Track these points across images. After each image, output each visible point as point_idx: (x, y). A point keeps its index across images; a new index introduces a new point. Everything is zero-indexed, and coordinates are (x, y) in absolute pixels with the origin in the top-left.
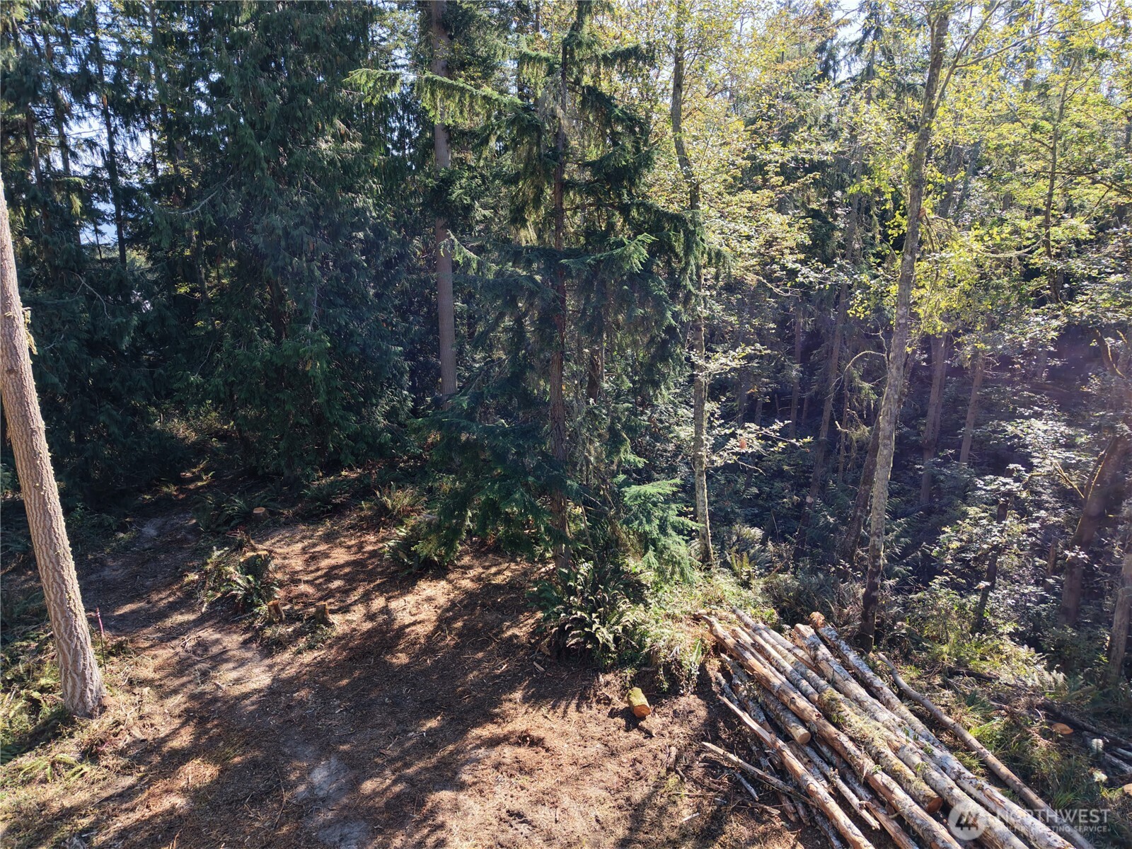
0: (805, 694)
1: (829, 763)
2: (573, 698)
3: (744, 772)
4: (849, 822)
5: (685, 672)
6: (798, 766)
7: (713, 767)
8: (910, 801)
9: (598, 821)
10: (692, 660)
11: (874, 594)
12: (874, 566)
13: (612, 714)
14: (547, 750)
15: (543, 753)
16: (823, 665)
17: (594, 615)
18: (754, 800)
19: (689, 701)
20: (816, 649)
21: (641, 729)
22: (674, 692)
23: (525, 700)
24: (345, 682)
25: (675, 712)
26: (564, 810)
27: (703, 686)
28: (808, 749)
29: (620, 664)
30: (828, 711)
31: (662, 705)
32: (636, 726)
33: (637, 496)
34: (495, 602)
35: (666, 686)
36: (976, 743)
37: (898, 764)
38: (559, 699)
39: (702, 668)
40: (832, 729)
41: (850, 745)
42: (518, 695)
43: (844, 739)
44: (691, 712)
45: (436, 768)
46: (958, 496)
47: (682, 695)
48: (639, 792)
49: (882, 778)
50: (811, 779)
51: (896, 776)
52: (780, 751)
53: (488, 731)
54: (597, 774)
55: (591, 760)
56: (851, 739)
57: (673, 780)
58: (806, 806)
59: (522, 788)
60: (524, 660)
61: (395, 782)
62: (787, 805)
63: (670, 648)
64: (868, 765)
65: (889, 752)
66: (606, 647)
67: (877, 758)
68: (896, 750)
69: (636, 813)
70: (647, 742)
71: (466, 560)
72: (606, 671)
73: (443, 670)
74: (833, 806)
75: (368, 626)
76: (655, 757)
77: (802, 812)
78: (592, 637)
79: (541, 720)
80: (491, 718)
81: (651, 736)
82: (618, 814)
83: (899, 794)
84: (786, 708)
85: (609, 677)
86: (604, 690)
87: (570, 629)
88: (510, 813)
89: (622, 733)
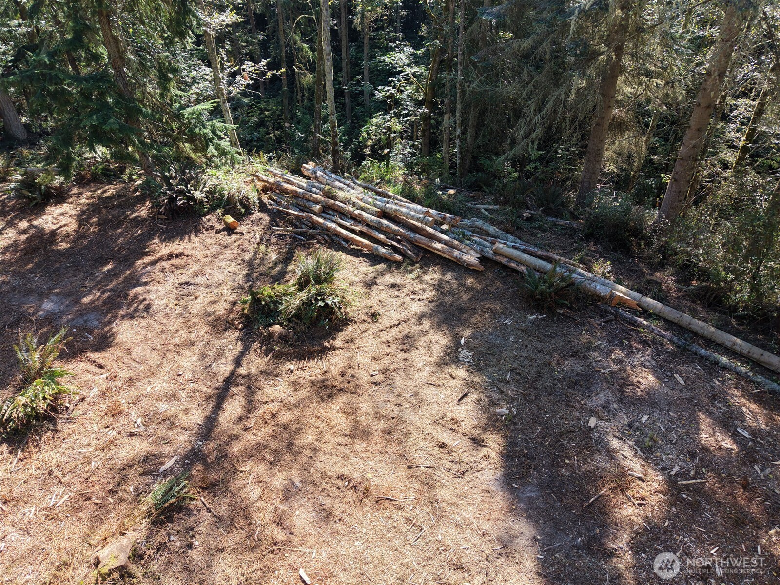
0: (316, 193)
1: (333, 216)
2: (191, 233)
3: (296, 233)
4: (347, 232)
5: (251, 201)
6: (321, 220)
7: (280, 237)
8: (370, 216)
9: (230, 272)
10: (253, 195)
11: (337, 148)
12: (334, 132)
13: (218, 232)
14: (188, 256)
15: (186, 258)
16: (321, 179)
17: (189, 186)
18: (304, 241)
19: (257, 215)
20: (316, 173)
21: (237, 233)
22: (248, 212)
23: (162, 241)
24: (30, 266)
25: (252, 221)
26: (210, 275)
27: (263, 207)
28: (323, 214)
29: (213, 209)
30: (329, 195)
31: (244, 221)
32: (234, 232)
33: (194, 113)
34: (113, 205)
35: (243, 210)
36: (393, 195)
37: (362, 204)
38: (183, 235)
39: (259, 199)
40: (332, 201)
41: (341, 205)
42: (156, 241)
43: (338, 203)
44: (261, 219)
45: (124, 282)
46: (367, 116)
47: (253, 213)
48: (247, 257)
49: (357, 212)
50: (327, 223)
51: (363, 209)
52: (311, 217)
53: (147, 259)
54: (221, 257)
55: (215, 253)
56: (341, 202)
57: (262, 248)
58: (327, 235)
59: (182, 274)
60: (150, 226)
61: (103, 293)
62: (320, 238)
63: (240, 192)
64: (350, 208)
65: (357, 201)
66: (201, 202)
67: (354, 205)
68: (361, 200)
69: (250, 264)
70: (242, 237)
71: (75, 190)
72: (205, 215)
73: (98, 243)
74: (339, 229)
75: (24, 237)
76: (249, 241)
77: (326, 238)
78: (192, 198)
79: (177, 246)
80: (147, 254)
81: (244, 234)
82: (239, 267)
83: (365, 215)
84: (308, 200)
85: (208, 217)
86: (208, 224)
87: (177, 197)
88: (181, 284)
89: (226, 237)
